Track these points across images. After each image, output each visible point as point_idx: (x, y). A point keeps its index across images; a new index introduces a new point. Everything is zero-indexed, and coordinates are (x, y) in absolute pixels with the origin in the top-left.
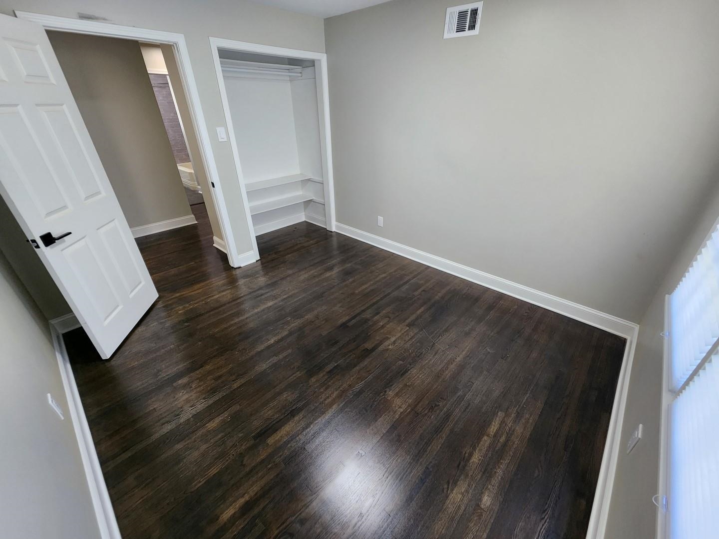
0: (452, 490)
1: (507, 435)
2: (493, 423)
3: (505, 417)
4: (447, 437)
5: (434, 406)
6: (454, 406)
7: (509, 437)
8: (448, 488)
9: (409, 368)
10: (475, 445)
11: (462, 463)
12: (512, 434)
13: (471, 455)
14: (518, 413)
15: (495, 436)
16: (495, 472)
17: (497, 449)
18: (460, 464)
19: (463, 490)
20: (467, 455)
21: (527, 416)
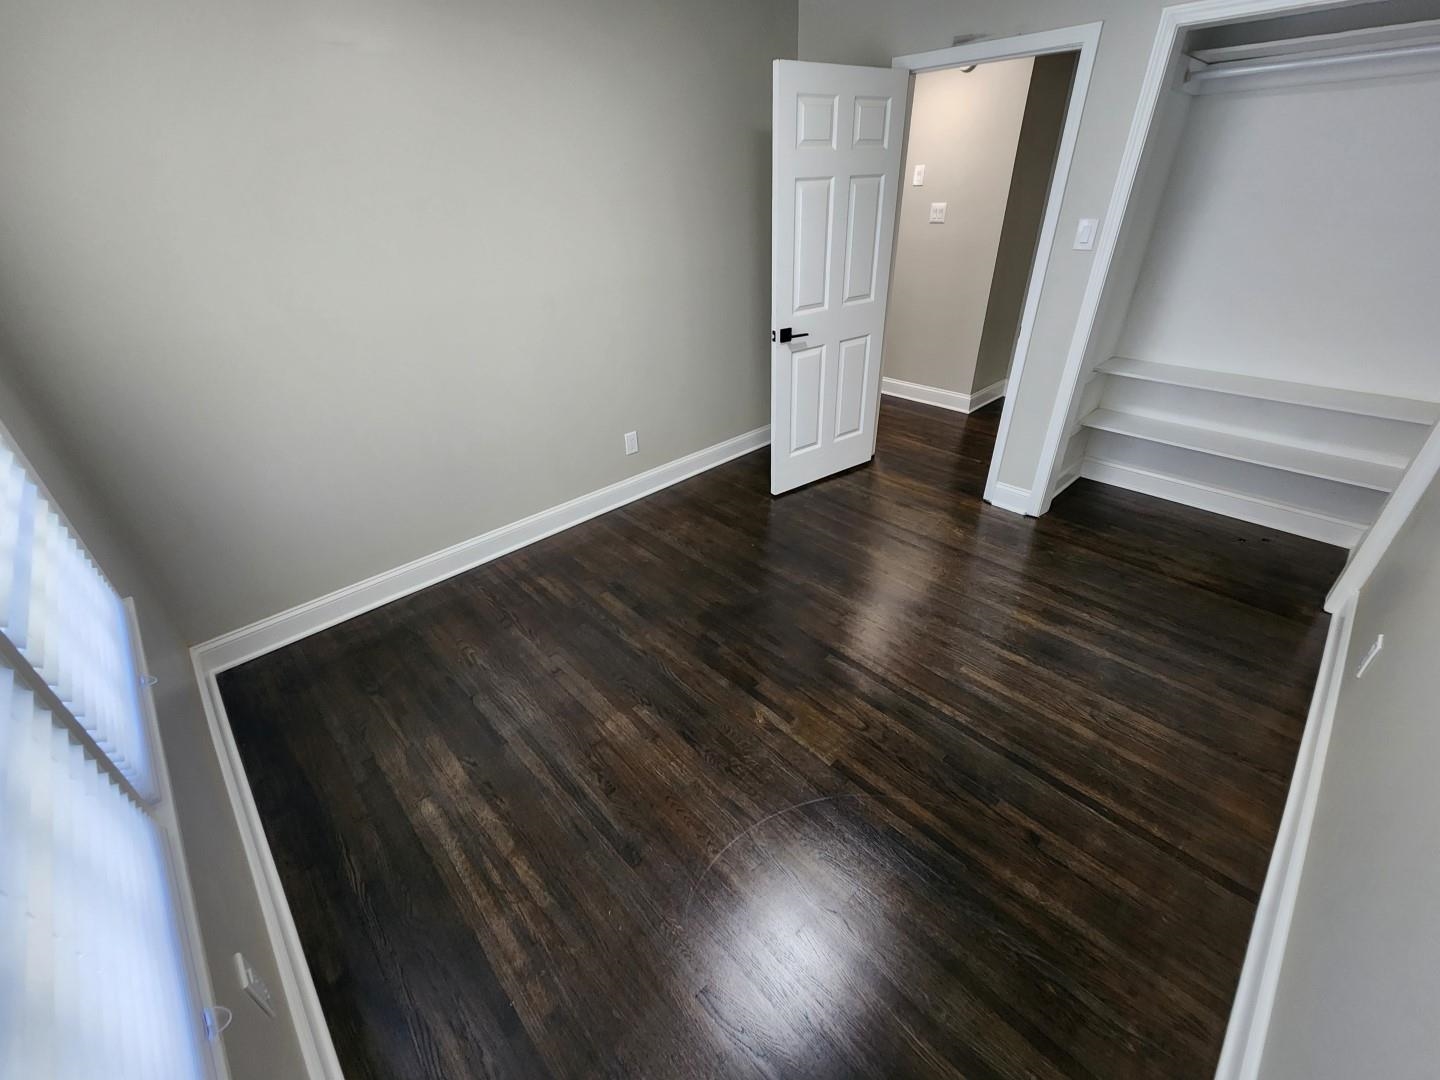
0: (463, 767)
1: (499, 891)
2: (531, 873)
3: (535, 904)
4: (538, 781)
5: (601, 773)
6: (591, 808)
7: (493, 892)
8: (468, 762)
9: (697, 747)
10: (507, 821)
11: (489, 791)
12: (496, 902)
13: (495, 808)
14: (533, 944)
15: (507, 864)
16: (453, 838)
17: (485, 857)
18: (491, 787)
19: (457, 781)
20: (498, 803)
21: (518, 963)
